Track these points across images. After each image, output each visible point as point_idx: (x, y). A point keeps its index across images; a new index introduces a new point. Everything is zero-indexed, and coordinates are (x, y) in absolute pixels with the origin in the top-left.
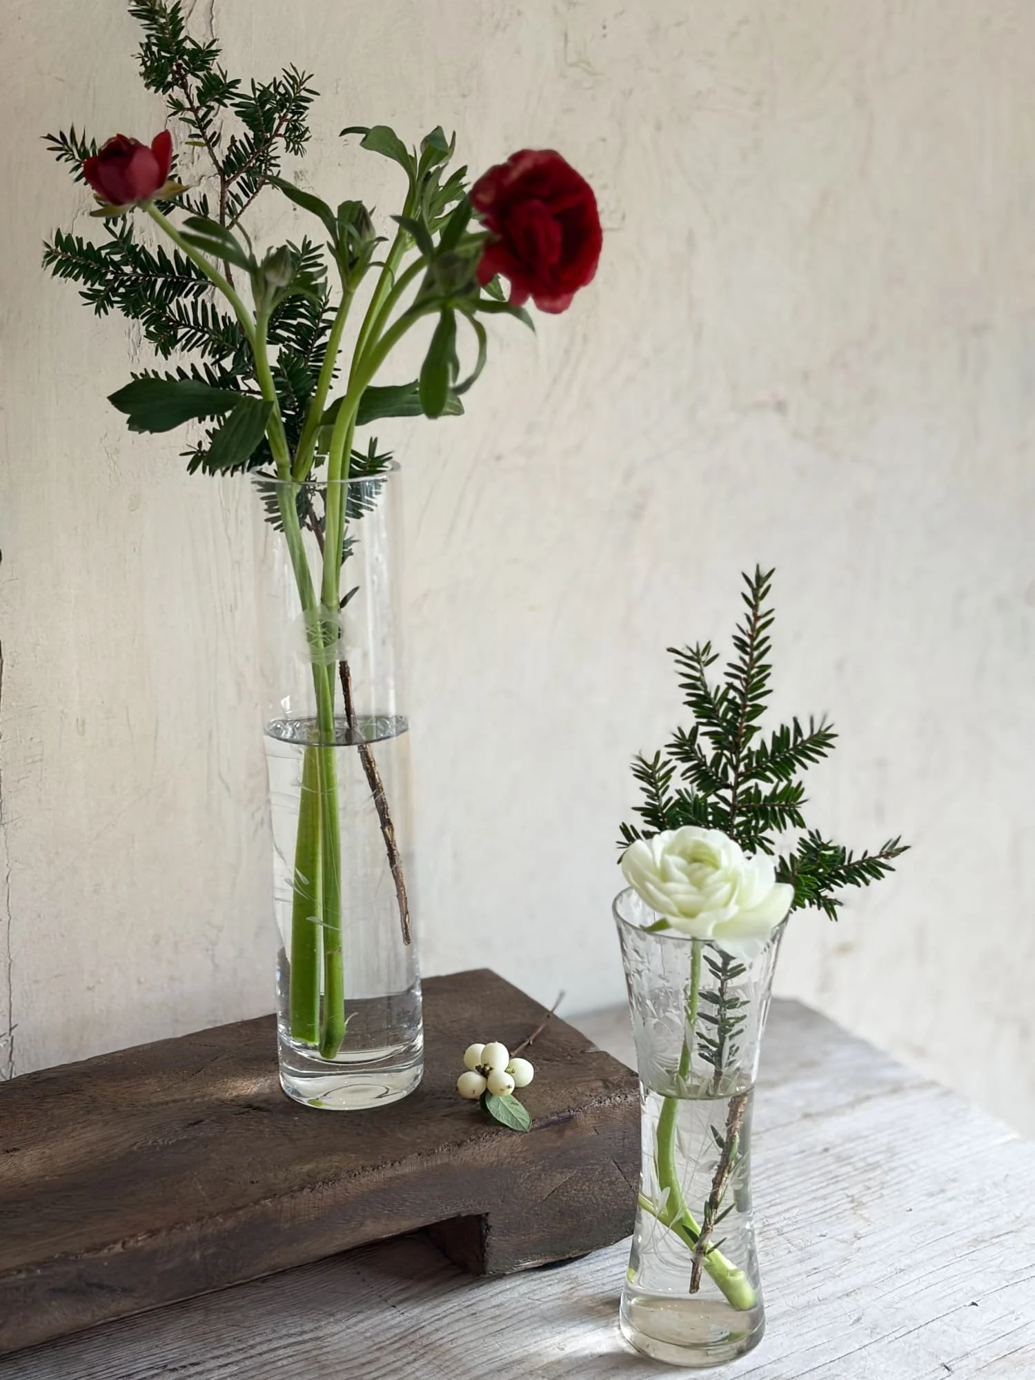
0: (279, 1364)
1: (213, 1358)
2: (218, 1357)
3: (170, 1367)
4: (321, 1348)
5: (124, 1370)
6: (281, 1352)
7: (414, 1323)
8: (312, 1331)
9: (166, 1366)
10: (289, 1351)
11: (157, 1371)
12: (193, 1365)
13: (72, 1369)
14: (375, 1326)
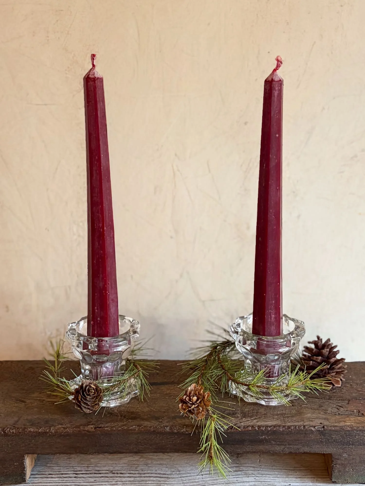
0: (147, 482)
1: (129, 473)
2: (130, 473)
3: (113, 472)
4: (166, 481)
5: (99, 468)
6: (152, 478)
7: (203, 483)
8: (168, 474)
9: (112, 471)
10: (155, 479)
11: (108, 472)
12: (121, 473)
13: (84, 463)
14: (190, 480)
